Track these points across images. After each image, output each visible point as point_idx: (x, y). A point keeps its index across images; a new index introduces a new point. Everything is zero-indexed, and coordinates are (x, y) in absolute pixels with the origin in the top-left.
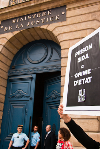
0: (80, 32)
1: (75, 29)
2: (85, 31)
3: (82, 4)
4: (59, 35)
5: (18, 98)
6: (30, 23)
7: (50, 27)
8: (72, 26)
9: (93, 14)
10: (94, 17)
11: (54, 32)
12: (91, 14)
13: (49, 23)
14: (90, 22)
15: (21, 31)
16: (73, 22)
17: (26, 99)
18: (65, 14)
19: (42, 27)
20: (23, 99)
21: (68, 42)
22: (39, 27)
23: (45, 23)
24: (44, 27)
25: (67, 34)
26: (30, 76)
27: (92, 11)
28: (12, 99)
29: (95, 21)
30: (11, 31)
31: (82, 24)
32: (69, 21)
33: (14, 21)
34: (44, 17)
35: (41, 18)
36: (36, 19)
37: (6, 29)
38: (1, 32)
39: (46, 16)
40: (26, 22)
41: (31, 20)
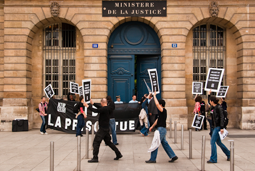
0: (177, 30)
1: (173, 26)
2: (181, 29)
3: (180, 3)
4: (161, 29)
5: (121, 74)
6: (135, 12)
7: (154, 20)
8: (171, 23)
9: (187, 15)
10: (188, 18)
11: (157, 26)
12: (185, 15)
13: (153, 15)
14: (185, 23)
15: (126, 17)
16: (172, 20)
17: (127, 75)
18: (166, 10)
19: (146, 18)
20: (125, 75)
21: (168, 36)
22: (143, 17)
23: (149, 15)
24: (148, 18)
25: (167, 30)
26: (130, 57)
27: (187, 12)
28: (114, 75)
29: (189, 23)
30: (117, 15)
31: (179, 22)
32: (169, 17)
33: (117, 5)
34: (147, 8)
35: (144, 8)
36: (140, 8)
37: (109, 12)
38: (105, 14)
39: (149, 8)
40: (130, 9)
41: (136, 8)
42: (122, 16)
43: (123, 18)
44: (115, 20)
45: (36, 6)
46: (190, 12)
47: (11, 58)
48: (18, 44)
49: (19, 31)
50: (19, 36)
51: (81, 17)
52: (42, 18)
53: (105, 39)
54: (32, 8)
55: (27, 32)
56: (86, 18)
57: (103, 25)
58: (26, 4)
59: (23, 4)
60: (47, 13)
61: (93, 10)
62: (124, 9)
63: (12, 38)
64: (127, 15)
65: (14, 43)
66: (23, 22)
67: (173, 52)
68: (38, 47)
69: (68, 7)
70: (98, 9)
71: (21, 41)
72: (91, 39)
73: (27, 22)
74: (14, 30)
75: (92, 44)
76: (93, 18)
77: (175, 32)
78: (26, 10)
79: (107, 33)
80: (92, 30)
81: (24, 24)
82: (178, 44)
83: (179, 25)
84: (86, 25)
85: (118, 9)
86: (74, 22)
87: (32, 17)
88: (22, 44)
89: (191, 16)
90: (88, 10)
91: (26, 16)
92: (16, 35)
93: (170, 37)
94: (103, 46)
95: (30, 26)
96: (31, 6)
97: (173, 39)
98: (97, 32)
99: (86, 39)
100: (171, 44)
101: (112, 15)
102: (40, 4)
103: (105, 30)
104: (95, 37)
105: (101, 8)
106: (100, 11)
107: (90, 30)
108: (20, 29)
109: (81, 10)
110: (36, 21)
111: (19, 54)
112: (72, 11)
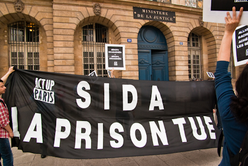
0: (182, 33)
1: (180, 30)
3: (182, 15)
4: (173, 31)
5: (143, 64)
6: (156, 17)
7: (168, 24)
8: (179, 28)
11: (170, 29)
12: (187, 24)
13: (167, 21)
14: (186, 28)
15: (150, 21)
16: (179, 26)
18: (175, 18)
19: (163, 23)
20: (145, 64)
21: (177, 37)
22: (161, 22)
23: (165, 21)
24: (165, 23)
25: (176, 32)
29: (188, 29)
30: (144, 19)
32: (177, 24)
33: (144, 11)
34: (164, 16)
35: (162, 16)
36: (159, 15)
37: (139, 16)
38: (135, 17)
39: (165, 16)
40: (153, 15)
41: (156, 15)
42: (147, 19)
43: (148, 21)
44: (143, 22)
45: (81, 6)
46: (188, 22)
47: (60, 48)
48: (66, 36)
49: (67, 26)
50: (67, 30)
51: (118, 18)
52: (86, 16)
53: (136, 35)
54: (77, 7)
55: (74, 27)
56: (122, 18)
57: (134, 25)
58: (72, 3)
59: (70, 3)
60: (90, 12)
61: (127, 13)
62: (149, 14)
63: (60, 31)
64: (151, 19)
65: (62, 36)
66: (70, 18)
67: (181, 48)
68: (79, 41)
69: (108, 8)
70: (130, 12)
71: (68, 34)
72: (126, 35)
73: (74, 18)
74: (62, 24)
75: (127, 39)
76: (127, 19)
77: (181, 34)
78: (72, 8)
79: (137, 31)
80: (126, 28)
81: (71, 20)
82: (184, 43)
83: (183, 29)
84: (122, 24)
85: (145, 14)
86: (113, 20)
87: (78, 15)
88: (70, 36)
89: (190, 24)
90: (123, 13)
91: (73, 13)
92: (64, 29)
93: (179, 38)
94: (135, 41)
95: (76, 21)
96: (77, 5)
97: (180, 39)
98: (131, 30)
99: (122, 35)
100: (179, 42)
101: (140, 18)
102: (84, 4)
103: (136, 29)
104: (129, 33)
105: (133, 12)
106: (131, 14)
107: (125, 28)
108: (68, 24)
109: (118, 12)
110: (81, 18)
111: (67, 45)
112: (111, 12)
